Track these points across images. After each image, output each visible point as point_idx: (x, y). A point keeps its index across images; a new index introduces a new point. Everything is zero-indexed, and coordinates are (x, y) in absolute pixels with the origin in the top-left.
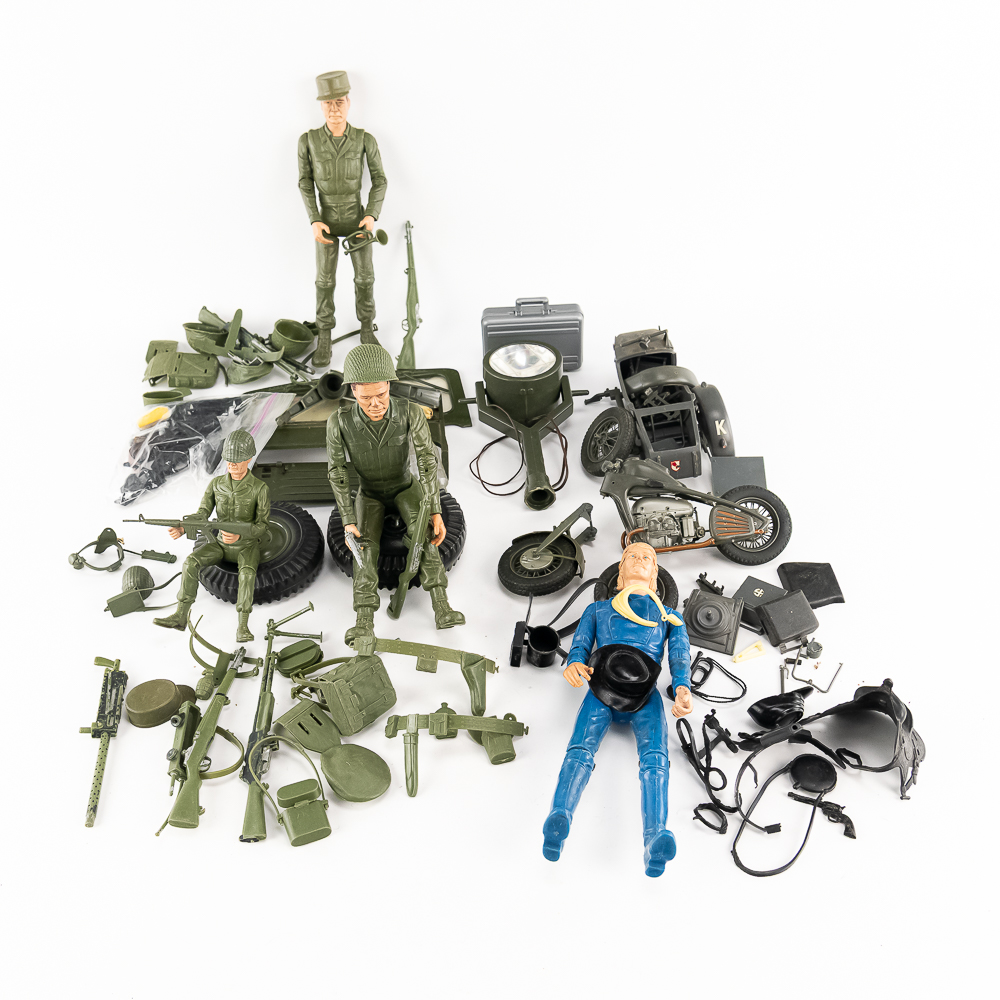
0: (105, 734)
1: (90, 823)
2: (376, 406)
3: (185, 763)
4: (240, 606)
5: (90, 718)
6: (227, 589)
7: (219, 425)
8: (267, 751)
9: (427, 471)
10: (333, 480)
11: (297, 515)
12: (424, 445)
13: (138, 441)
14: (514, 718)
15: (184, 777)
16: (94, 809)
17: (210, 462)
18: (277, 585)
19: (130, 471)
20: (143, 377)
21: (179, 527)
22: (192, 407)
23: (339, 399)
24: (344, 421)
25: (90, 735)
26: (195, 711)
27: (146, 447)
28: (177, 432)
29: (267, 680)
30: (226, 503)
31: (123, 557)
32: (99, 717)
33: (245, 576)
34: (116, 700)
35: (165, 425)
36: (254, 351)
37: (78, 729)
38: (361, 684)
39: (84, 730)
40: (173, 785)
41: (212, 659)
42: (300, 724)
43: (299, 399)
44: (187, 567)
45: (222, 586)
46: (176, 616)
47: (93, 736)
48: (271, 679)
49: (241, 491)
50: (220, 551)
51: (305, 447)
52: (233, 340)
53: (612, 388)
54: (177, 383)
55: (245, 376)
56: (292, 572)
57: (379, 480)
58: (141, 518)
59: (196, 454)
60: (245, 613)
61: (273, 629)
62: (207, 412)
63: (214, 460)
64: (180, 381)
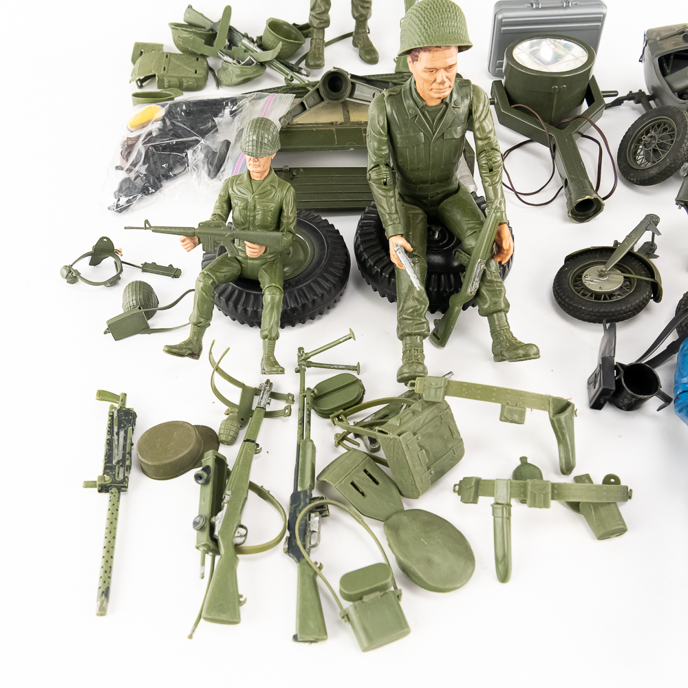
0: (114, 490)
1: (102, 611)
2: (443, 83)
3: (216, 533)
4: (266, 333)
5: (96, 470)
6: (245, 310)
7: (216, 126)
8: (315, 518)
9: (491, 170)
10: (375, 181)
11: (317, 224)
12: (489, 138)
13: (130, 143)
14: (617, 481)
15: (216, 551)
16: (106, 593)
17: (212, 164)
18: (304, 306)
19: (123, 175)
20: (130, 78)
21: (192, 235)
22: (184, 108)
23: (341, 101)
24: (392, 106)
25: (96, 490)
26: (220, 462)
27: (140, 147)
28: (171, 133)
29: (304, 424)
30: (246, 208)
31: (122, 270)
32: (106, 468)
33: (271, 297)
34: (124, 446)
35: (159, 125)
36: (245, 51)
37: (82, 484)
38: (430, 436)
39: (89, 485)
40: (203, 564)
41: (235, 396)
42: (353, 484)
43: (299, 100)
44: (201, 284)
45: (240, 307)
46: (188, 342)
47: (100, 491)
48: (309, 422)
49: (264, 194)
50: (236, 265)
51: (314, 150)
52: (222, 40)
53: (635, 91)
54: (166, 84)
55: (238, 76)
56: (319, 291)
57: (425, 182)
58: (147, 225)
59: (195, 156)
60: (271, 339)
61: (305, 360)
62: (202, 112)
63: (216, 163)
64: (169, 82)
